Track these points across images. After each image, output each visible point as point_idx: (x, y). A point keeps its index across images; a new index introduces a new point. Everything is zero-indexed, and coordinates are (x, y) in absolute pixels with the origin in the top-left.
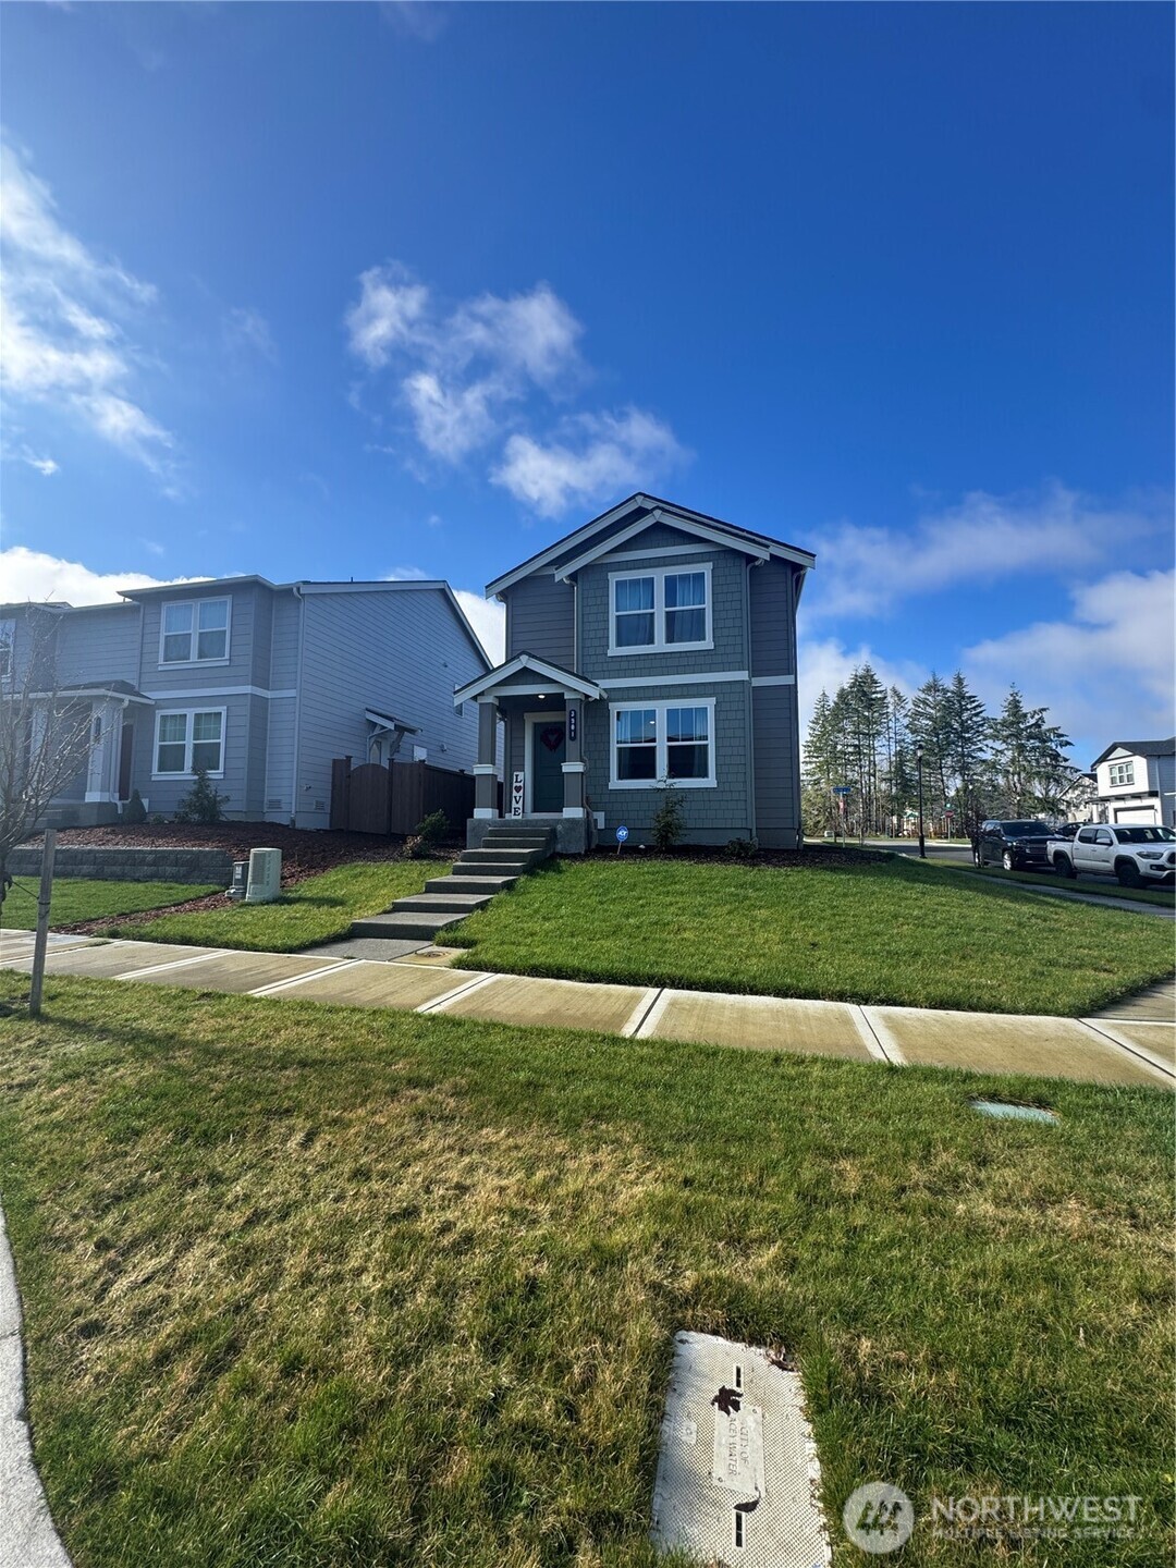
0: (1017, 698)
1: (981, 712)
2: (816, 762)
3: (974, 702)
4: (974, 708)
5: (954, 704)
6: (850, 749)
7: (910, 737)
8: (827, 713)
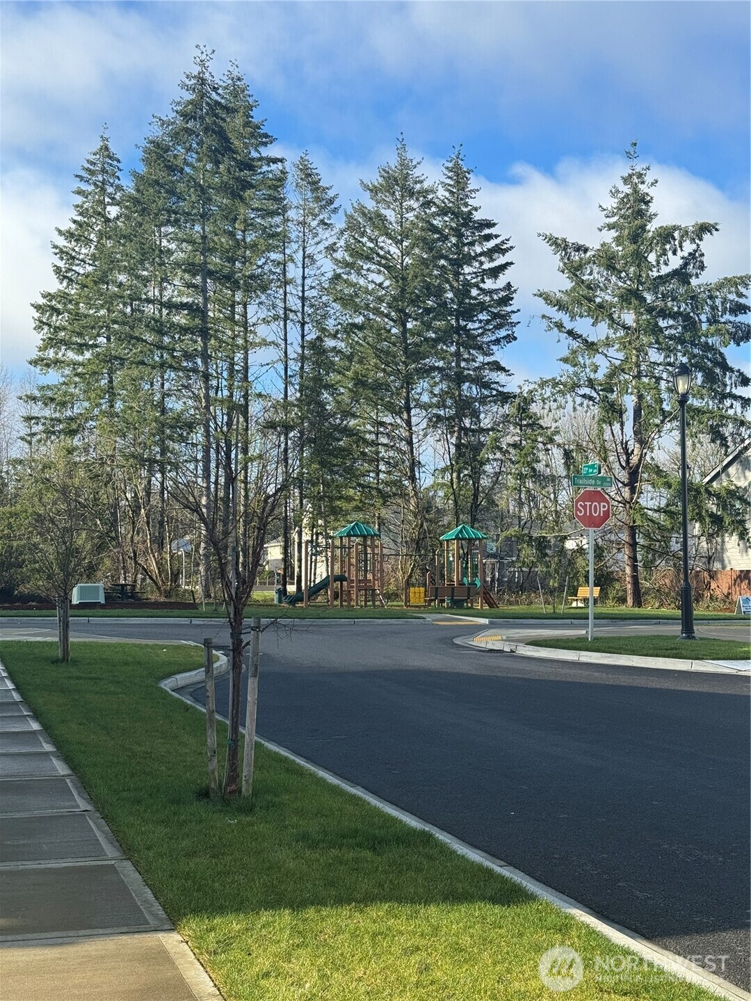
0: (643, 188)
1: (503, 267)
2: (75, 364)
3: (488, 238)
4: (490, 254)
5: (445, 238)
6: (180, 319)
7: (337, 316)
8: (113, 211)
